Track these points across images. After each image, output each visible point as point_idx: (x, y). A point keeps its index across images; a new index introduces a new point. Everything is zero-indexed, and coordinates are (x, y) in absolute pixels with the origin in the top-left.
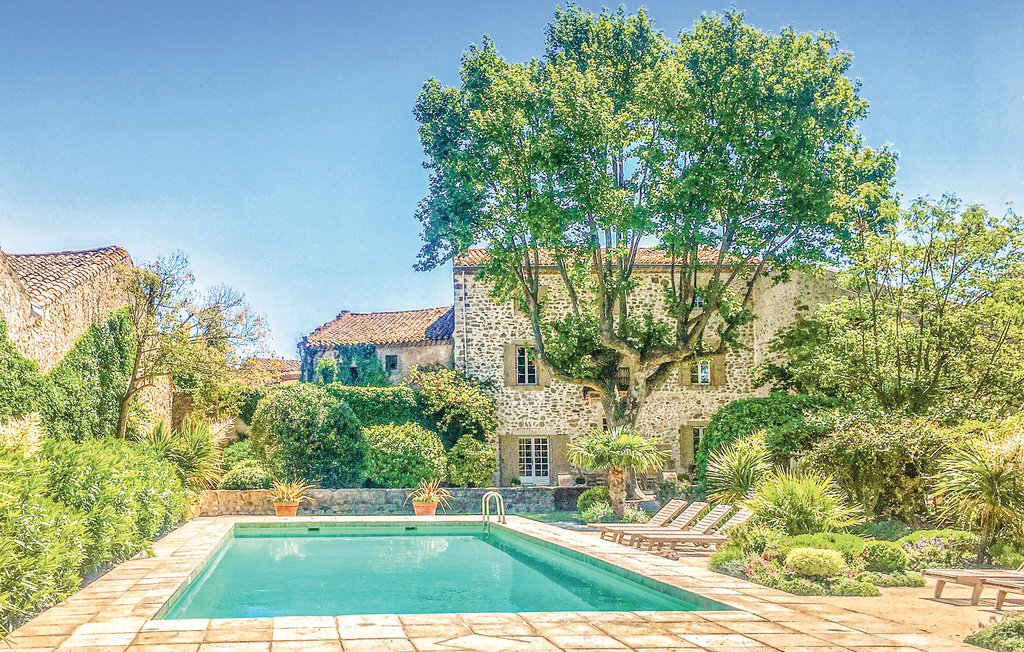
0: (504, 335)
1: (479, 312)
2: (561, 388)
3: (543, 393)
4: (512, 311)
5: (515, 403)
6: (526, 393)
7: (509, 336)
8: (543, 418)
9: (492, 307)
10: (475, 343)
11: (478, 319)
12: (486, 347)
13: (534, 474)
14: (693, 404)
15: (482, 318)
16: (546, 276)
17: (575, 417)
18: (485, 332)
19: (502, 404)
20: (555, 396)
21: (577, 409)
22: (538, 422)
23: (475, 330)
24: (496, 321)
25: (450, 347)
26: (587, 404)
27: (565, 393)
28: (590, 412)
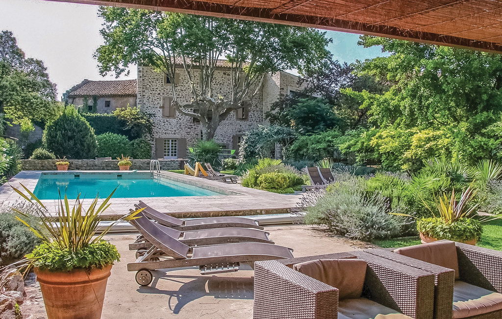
0: (159, 94)
1: (149, 83)
2: (183, 118)
3: (175, 120)
4: (163, 83)
5: (163, 124)
6: (168, 119)
7: (161, 94)
8: (175, 131)
9: (155, 81)
10: (146, 97)
11: (148, 86)
12: (151, 99)
13: (170, 155)
14: (238, 126)
15: (150, 86)
16: (179, 69)
17: (189, 130)
18: (151, 92)
19: (157, 124)
20: (181, 121)
21: (190, 127)
22: (173, 133)
23: (146, 91)
24: (156, 87)
25: (135, 98)
26: (194, 125)
27: (185, 120)
28: (195, 128)
